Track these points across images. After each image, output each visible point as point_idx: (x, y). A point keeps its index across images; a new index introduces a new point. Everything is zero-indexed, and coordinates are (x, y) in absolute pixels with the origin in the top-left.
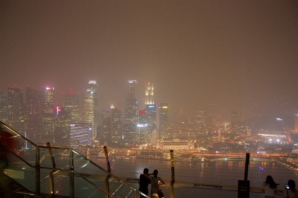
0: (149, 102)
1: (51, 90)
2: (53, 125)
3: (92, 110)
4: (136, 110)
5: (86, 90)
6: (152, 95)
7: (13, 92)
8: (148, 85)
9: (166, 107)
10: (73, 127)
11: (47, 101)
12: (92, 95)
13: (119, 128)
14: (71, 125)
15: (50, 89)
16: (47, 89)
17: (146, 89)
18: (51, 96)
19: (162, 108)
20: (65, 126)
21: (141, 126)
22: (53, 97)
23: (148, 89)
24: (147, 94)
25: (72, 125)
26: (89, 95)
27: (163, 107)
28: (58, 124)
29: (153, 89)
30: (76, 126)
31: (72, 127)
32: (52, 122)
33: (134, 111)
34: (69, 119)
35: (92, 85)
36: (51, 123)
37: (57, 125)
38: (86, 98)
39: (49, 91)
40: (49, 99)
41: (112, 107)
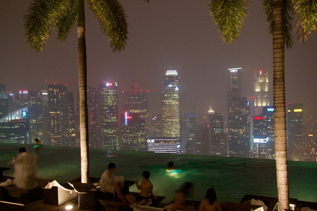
0: (262, 103)
1: (113, 87)
2: (117, 141)
3: (177, 116)
4: (247, 115)
5: (168, 86)
6: (266, 90)
7: (55, 91)
8: (258, 76)
9: (300, 110)
10: (152, 143)
11: (107, 104)
12: (176, 93)
13: (222, 145)
14: (149, 141)
15: (111, 84)
16: (108, 84)
17: (256, 81)
18: (113, 95)
19: (292, 112)
20: (138, 141)
21: (259, 142)
22: (117, 98)
23: (260, 81)
24: (258, 90)
25: (151, 141)
26: (172, 93)
27: (295, 111)
28: (127, 138)
29: (267, 81)
30: (156, 142)
31: (150, 143)
32: (115, 136)
33: (245, 117)
34: (143, 130)
35: (171, 77)
36: (114, 138)
37: (126, 141)
38: (167, 98)
39: (110, 88)
40: (110, 101)
41: (211, 111)
